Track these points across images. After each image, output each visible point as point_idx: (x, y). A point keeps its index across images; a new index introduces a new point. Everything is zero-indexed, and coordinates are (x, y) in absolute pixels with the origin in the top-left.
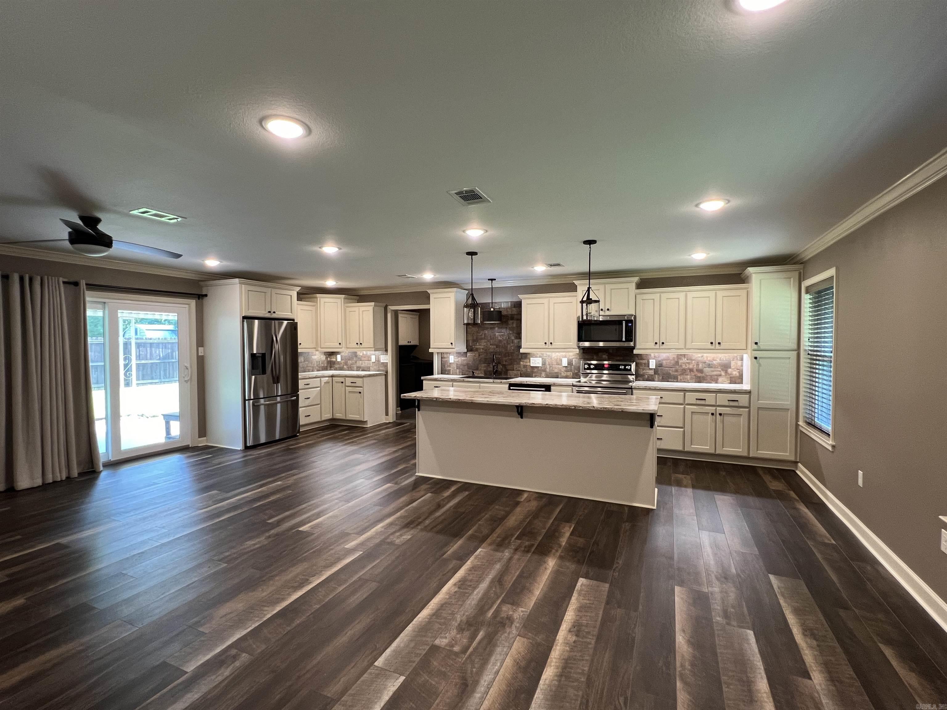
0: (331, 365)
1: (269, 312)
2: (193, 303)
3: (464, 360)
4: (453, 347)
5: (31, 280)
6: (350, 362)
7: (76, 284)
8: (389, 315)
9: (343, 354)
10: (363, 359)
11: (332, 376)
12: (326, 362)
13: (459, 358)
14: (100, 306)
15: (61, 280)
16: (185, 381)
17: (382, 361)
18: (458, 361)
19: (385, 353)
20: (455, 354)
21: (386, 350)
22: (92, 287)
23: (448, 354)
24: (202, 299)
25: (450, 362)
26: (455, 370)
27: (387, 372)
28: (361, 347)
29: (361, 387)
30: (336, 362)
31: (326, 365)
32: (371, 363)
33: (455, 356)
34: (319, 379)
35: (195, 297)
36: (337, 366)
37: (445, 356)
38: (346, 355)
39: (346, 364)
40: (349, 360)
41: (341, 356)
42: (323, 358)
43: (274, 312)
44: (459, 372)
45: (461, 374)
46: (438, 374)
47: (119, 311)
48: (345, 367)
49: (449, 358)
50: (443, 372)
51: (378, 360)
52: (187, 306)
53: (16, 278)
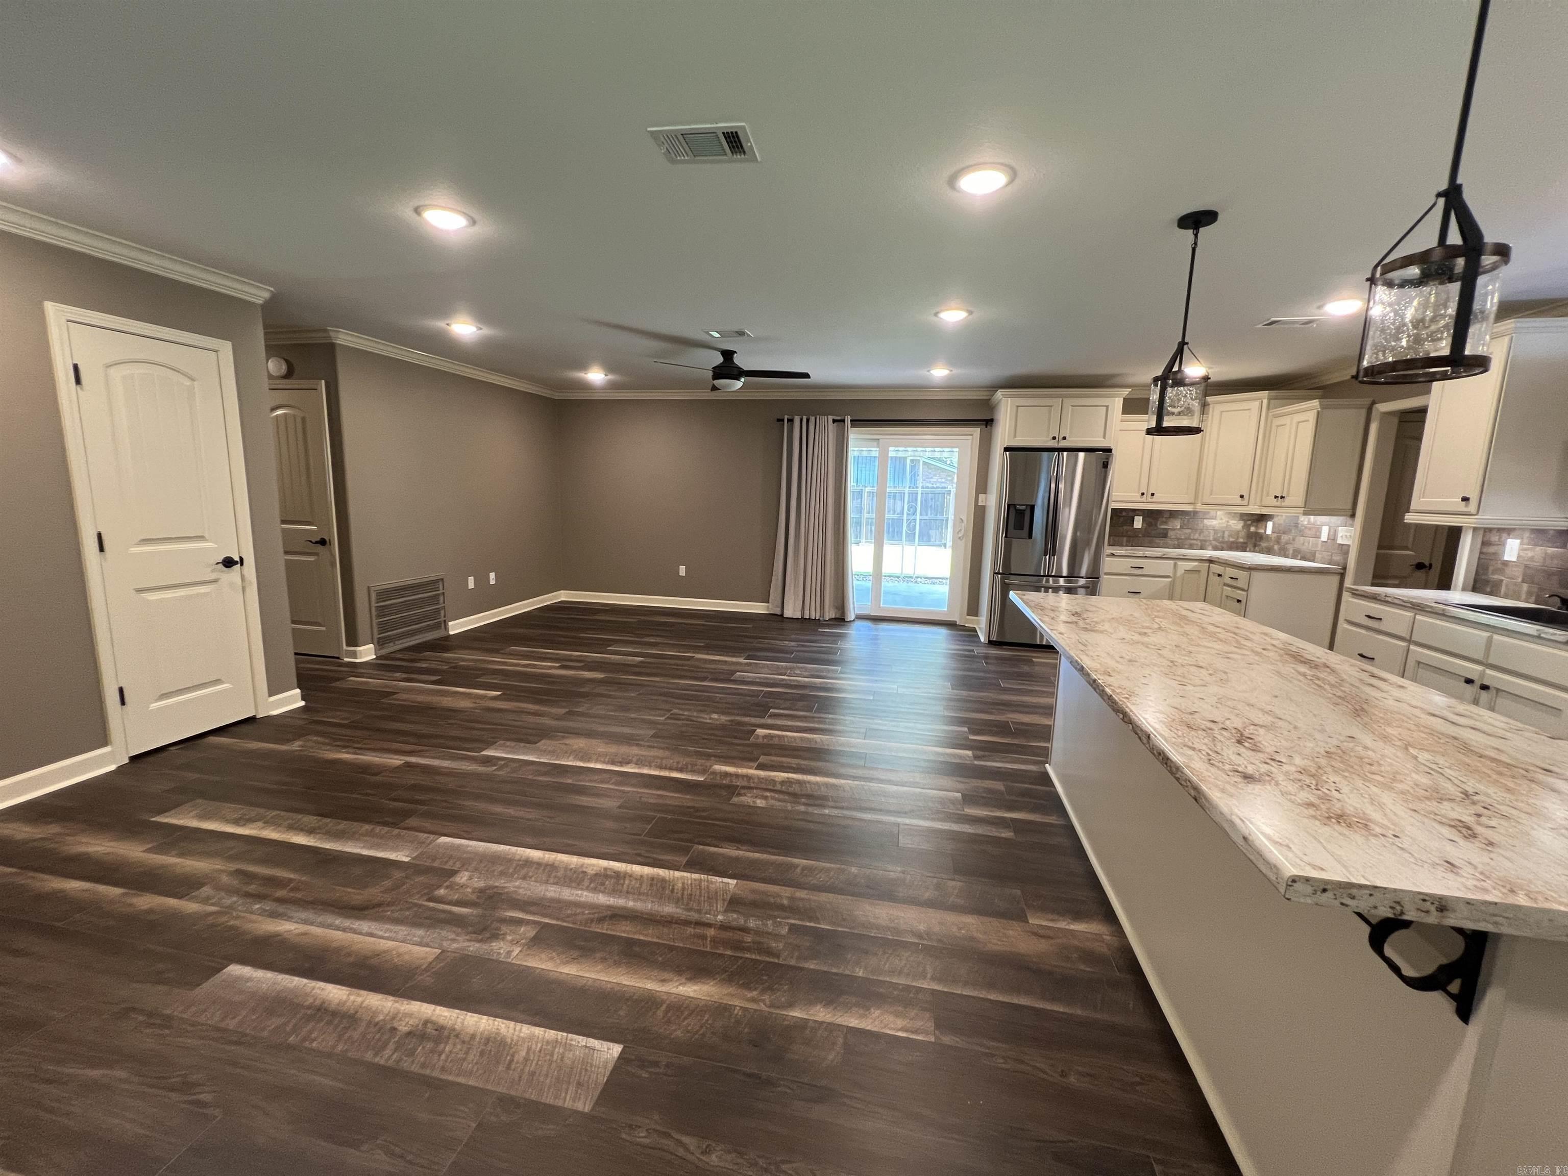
0: (1254, 542)
1: (1054, 438)
2: (977, 431)
3: (1553, 557)
4: (1472, 507)
5: (808, 421)
6: (1285, 538)
7: (843, 421)
8: (1374, 428)
9: (1275, 519)
10: (1308, 532)
11: (1211, 561)
12: (1242, 534)
13: (1538, 548)
14: (875, 443)
15: (831, 418)
16: (960, 538)
17: (1340, 541)
18: (1532, 559)
19: (1349, 521)
20: (1527, 534)
21: (1353, 516)
22: (856, 423)
23: (1504, 535)
24: (991, 426)
25: (1506, 558)
26: (1515, 584)
27: (1345, 568)
28: (1283, 504)
29: (1243, 590)
30: (1264, 536)
31: (1241, 540)
32: (1320, 542)
33: (1526, 541)
34: (1172, 562)
35: (982, 424)
36: (1264, 544)
37: (1494, 538)
38: (1282, 522)
39: (1278, 540)
40: (1284, 533)
41: (1274, 524)
42: (1237, 525)
43: (1064, 438)
44: (1529, 593)
45: (1533, 598)
46: (1464, 589)
47: (891, 449)
48: (1276, 547)
49: (1503, 544)
50: (1478, 585)
51: (1333, 537)
52: (970, 437)
53: (797, 420)
